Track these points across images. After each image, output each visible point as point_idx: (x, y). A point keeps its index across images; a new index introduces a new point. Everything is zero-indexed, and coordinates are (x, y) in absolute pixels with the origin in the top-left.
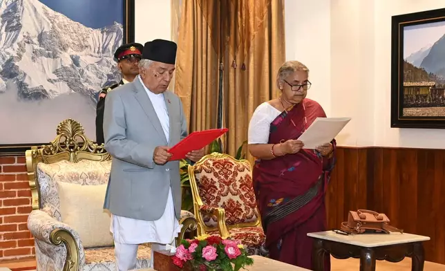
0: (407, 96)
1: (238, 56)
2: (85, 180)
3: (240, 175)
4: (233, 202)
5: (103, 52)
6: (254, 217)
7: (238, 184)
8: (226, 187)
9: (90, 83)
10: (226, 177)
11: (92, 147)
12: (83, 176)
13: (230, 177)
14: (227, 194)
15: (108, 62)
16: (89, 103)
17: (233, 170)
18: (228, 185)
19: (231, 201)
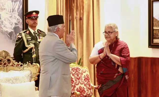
0: (155, 33)
1: (78, 13)
2: (13, 81)
3: (84, 74)
4: (81, 88)
5: (13, 12)
6: (91, 94)
7: (83, 79)
8: (78, 80)
9: (6, 27)
10: (78, 76)
11: (15, 64)
12: (12, 79)
13: (80, 75)
14: (79, 84)
15: (15, 17)
16: (6, 38)
17: (80, 72)
18: (79, 80)
19: (80, 87)
